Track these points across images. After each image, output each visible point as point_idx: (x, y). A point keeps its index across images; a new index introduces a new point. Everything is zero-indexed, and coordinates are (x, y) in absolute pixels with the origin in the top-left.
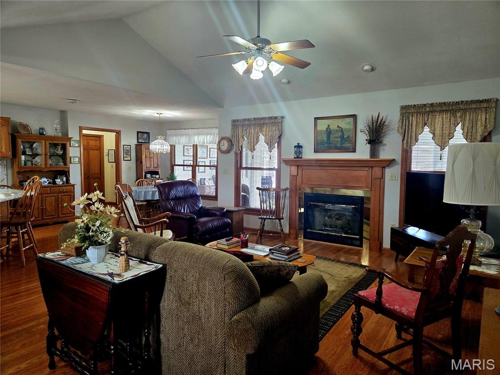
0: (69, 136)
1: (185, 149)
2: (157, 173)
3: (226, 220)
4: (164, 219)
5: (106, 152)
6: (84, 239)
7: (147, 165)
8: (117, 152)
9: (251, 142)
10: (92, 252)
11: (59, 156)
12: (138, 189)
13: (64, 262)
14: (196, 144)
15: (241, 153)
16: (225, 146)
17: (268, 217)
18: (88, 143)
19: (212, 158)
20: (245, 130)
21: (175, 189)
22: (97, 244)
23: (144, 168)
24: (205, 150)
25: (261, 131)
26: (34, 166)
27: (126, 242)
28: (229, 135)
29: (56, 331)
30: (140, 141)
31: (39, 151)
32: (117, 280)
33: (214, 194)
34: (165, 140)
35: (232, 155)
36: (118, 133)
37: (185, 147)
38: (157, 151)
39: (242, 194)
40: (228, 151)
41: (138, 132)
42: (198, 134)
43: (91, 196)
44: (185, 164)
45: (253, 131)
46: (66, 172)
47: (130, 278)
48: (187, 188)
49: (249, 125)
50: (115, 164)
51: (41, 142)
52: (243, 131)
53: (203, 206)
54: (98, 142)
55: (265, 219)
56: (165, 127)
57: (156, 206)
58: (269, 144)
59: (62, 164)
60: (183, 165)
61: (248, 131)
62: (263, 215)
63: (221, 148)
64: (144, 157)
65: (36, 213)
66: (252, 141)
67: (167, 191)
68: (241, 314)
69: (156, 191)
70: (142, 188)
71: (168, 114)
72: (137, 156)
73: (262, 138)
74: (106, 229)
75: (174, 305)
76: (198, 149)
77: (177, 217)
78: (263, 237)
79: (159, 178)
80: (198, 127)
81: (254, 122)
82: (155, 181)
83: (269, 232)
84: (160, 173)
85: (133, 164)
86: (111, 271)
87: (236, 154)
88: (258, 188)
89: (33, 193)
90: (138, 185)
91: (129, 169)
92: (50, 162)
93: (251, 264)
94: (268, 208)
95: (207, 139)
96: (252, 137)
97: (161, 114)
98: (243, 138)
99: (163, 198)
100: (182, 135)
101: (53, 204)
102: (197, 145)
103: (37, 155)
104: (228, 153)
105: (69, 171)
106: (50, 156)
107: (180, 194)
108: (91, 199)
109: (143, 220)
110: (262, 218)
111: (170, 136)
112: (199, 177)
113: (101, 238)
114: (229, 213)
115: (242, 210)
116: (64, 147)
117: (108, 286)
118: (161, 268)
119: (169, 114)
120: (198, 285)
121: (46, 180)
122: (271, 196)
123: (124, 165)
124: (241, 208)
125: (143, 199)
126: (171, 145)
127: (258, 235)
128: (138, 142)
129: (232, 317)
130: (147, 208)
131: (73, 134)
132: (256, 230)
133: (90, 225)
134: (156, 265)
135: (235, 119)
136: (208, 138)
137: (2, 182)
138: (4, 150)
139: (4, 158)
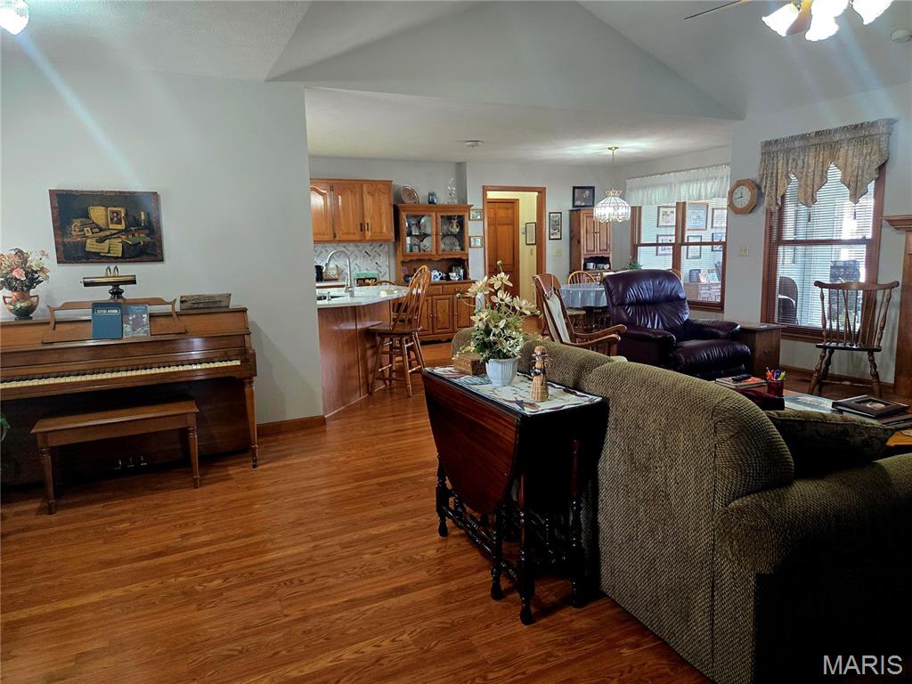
0: (469, 203)
1: (661, 214)
2: (605, 260)
3: (739, 347)
4: (613, 335)
5: (522, 227)
6: (484, 346)
7: (588, 247)
8: (539, 226)
9: (806, 185)
10: (493, 368)
11: (455, 236)
12: (573, 287)
13: (456, 381)
14: (682, 201)
15: (781, 210)
16: (745, 196)
17: (840, 345)
18: (495, 214)
19: (716, 228)
20: (794, 160)
21: (636, 285)
22: (502, 355)
23: (584, 254)
24: (702, 214)
25: (833, 158)
26: (422, 252)
27: (543, 353)
28: (754, 174)
29: (448, 482)
30: (577, 203)
31: (428, 231)
32: (528, 411)
33: (719, 300)
34: (622, 197)
35: (760, 216)
36: (542, 192)
37: (661, 210)
38: (607, 217)
39: (780, 297)
40: (751, 209)
41: (574, 188)
42: (688, 181)
43: (493, 280)
44: (660, 242)
45: (812, 162)
46: (464, 260)
47: (548, 411)
48: (660, 284)
49: (804, 149)
50: (535, 246)
51: (430, 216)
52: (787, 164)
53: (691, 318)
54: (510, 212)
55: (832, 350)
56: (622, 173)
57: (602, 319)
58: (853, 185)
59: (458, 248)
60: (657, 245)
61: (800, 163)
62: (828, 341)
63: (736, 204)
64: (583, 232)
65: (424, 321)
66: (809, 182)
67: (620, 288)
68: (749, 499)
69: (602, 291)
70: (580, 286)
71: (628, 148)
72: (571, 232)
73: (835, 174)
74: (514, 333)
75: (622, 468)
76: (688, 212)
77: (639, 335)
78: (824, 388)
79: (610, 268)
80: (688, 168)
81: (816, 141)
82: (601, 274)
83: (841, 379)
84: (611, 260)
85: (564, 246)
86: (520, 399)
87: (769, 214)
88: (818, 284)
89: (420, 291)
90: (572, 282)
91: (559, 253)
92: (442, 246)
93: (778, 414)
94: (842, 328)
95: (706, 188)
96: (811, 175)
97: (616, 148)
98: (788, 177)
99: (614, 301)
100: (655, 186)
101: (447, 311)
102: (684, 203)
103: (426, 235)
104: (751, 212)
105: (468, 260)
106: (444, 236)
107: (645, 294)
108: (492, 286)
109: (576, 336)
110: (825, 348)
111: (631, 189)
112: (687, 266)
113: (506, 346)
114: (747, 334)
115: (775, 329)
116: (461, 224)
117: (516, 417)
118: (598, 403)
119: (631, 146)
120: (664, 439)
121: (437, 273)
122: (851, 301)
123: (550, 247)
124: (775, 325)
125: (579, 306)
126: (632, 208)
127: (813, 382)
128: (574, 206)
129: (730, 503)
130: (587, 322)
131: (474, 200)
132: (810, 373)
133: (491, 326)
134: (591, 397)
135: (769, 139)
136: (709, 188)
137: (383, 276)
138: (385, 230)
139: (385, 241)
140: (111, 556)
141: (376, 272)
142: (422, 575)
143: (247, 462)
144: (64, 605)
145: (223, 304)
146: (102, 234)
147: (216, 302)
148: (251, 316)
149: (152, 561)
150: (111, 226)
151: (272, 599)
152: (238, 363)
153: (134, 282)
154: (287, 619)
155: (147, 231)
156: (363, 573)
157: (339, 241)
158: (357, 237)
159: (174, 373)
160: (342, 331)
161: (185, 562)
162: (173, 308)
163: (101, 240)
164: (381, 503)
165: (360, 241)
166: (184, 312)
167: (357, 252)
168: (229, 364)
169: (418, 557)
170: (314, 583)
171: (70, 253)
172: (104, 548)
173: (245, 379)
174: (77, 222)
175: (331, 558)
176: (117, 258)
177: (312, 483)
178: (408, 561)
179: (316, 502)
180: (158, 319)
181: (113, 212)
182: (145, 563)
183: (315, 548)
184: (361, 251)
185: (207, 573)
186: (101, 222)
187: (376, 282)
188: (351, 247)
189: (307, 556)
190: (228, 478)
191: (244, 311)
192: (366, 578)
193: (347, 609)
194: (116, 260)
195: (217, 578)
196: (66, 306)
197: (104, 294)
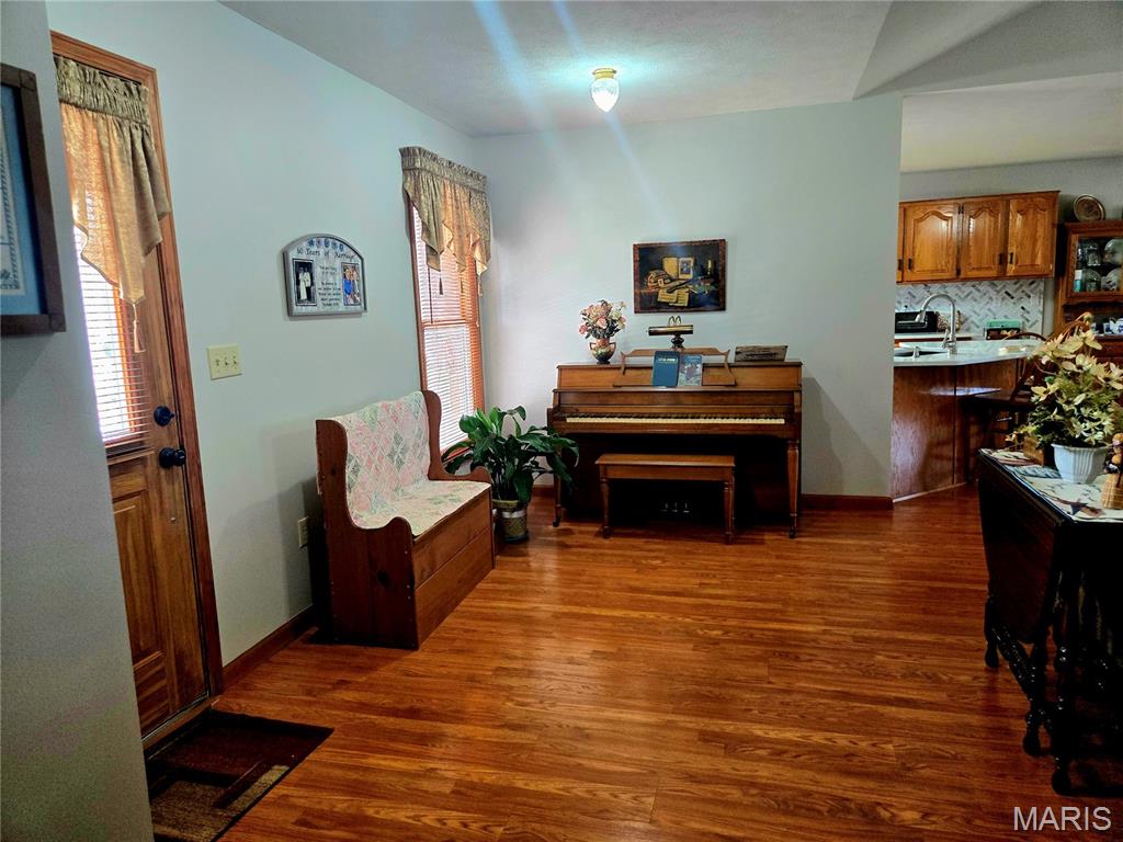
26: (1102, 292)
31: (1118, 260)
32: (1082, 517)
74: (1096, 413)
86: (1076, 499)
103: (1113, 266)
113: (1080, 430)
137: (1030, 327)
138: (1039, 261)
139: (1040, 277)
140: (637, 584)
141: (1021, 320)
142: (940, 697)
143: (785, 531)
144: (595, 611)
145: (779, 357)
146: (672, 284)
147: (771, 355)
148: (806, 372)
149: (669, 598)
150: (681, 277)
151: (761, 664)
152: (782, 421)
153: (691, 332)
154: (770, 686)
155: (712, 280)
156: (867, 671)
157: (966, 279)
158: (993, 273)
159: (717, 425)
160: (932, 397)
161: (696, 607)
162: (726, 360)
163: (671, 291)
164: (924, 609)
165: (996, 278)
166: (738, 364)
167: (992, 293)
168: (773, 421)
169: (945, 678)
170: (810, 664)
171: (647, 304)
172: (636, 576)
173: (787, 439)
174: (653, 274)
175: (838, 646)
176: (682, 307)
177: (850, 568)
178: (929, 678)
179: (844, 588)
180: (711, 370)
181: (683, 263)
182: (663, 598)
183: (825, 632)
184: (998, 292)
185: (711, 622)
186: (673, 274)
187: (1019, 334)
188: (984, 287)
189: (812, 636)
190: (762, 543)
191: (798, 365)
192: (869, 677)
193: (834, 698)
194: (682, 309)
195: (719, 629)
196: (637, 353)
197: (666, 343)
